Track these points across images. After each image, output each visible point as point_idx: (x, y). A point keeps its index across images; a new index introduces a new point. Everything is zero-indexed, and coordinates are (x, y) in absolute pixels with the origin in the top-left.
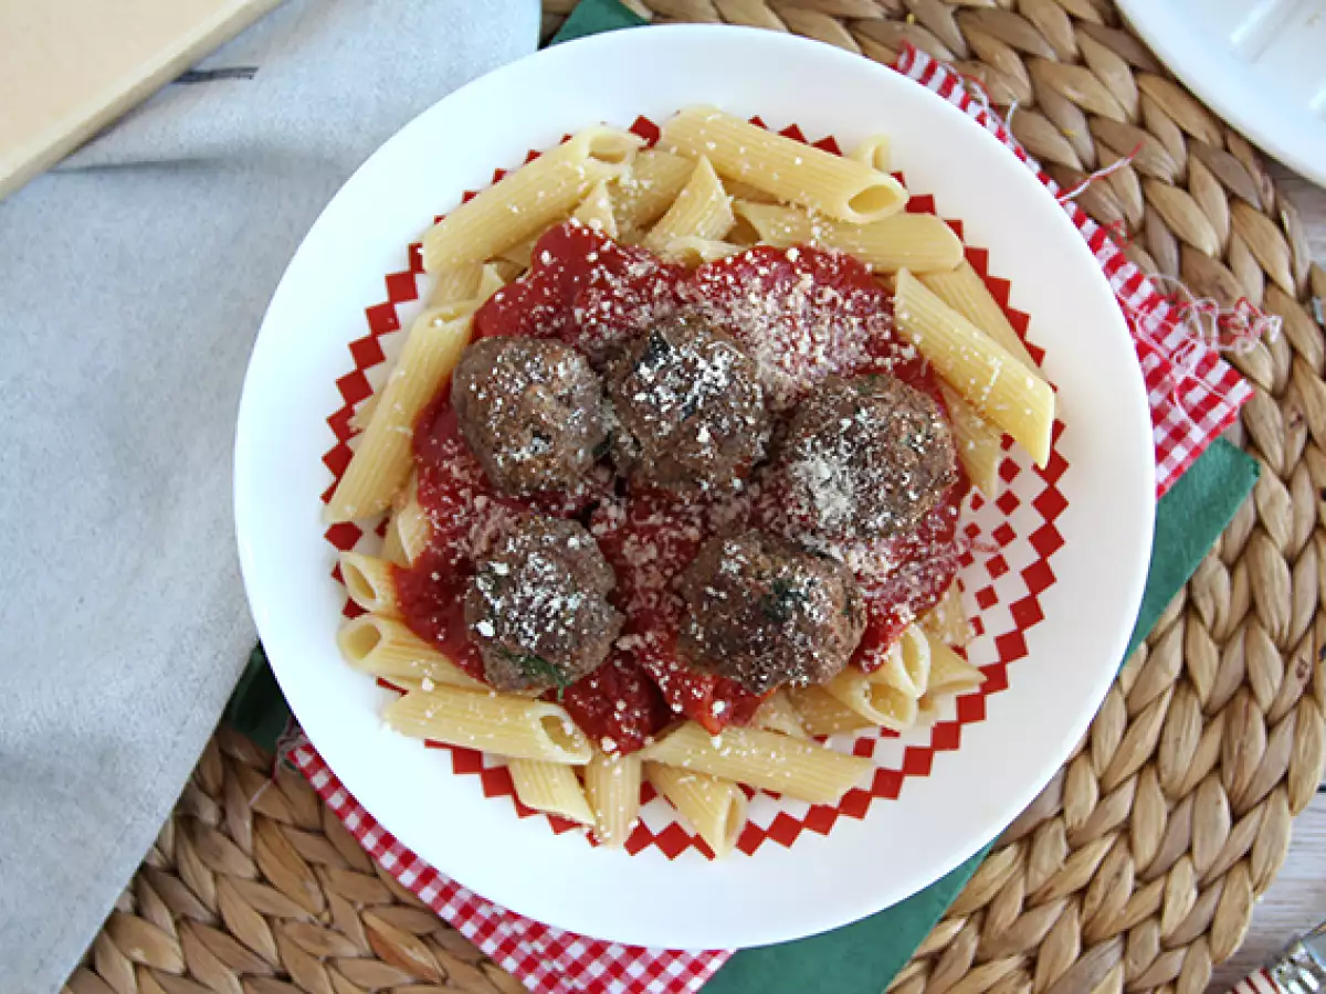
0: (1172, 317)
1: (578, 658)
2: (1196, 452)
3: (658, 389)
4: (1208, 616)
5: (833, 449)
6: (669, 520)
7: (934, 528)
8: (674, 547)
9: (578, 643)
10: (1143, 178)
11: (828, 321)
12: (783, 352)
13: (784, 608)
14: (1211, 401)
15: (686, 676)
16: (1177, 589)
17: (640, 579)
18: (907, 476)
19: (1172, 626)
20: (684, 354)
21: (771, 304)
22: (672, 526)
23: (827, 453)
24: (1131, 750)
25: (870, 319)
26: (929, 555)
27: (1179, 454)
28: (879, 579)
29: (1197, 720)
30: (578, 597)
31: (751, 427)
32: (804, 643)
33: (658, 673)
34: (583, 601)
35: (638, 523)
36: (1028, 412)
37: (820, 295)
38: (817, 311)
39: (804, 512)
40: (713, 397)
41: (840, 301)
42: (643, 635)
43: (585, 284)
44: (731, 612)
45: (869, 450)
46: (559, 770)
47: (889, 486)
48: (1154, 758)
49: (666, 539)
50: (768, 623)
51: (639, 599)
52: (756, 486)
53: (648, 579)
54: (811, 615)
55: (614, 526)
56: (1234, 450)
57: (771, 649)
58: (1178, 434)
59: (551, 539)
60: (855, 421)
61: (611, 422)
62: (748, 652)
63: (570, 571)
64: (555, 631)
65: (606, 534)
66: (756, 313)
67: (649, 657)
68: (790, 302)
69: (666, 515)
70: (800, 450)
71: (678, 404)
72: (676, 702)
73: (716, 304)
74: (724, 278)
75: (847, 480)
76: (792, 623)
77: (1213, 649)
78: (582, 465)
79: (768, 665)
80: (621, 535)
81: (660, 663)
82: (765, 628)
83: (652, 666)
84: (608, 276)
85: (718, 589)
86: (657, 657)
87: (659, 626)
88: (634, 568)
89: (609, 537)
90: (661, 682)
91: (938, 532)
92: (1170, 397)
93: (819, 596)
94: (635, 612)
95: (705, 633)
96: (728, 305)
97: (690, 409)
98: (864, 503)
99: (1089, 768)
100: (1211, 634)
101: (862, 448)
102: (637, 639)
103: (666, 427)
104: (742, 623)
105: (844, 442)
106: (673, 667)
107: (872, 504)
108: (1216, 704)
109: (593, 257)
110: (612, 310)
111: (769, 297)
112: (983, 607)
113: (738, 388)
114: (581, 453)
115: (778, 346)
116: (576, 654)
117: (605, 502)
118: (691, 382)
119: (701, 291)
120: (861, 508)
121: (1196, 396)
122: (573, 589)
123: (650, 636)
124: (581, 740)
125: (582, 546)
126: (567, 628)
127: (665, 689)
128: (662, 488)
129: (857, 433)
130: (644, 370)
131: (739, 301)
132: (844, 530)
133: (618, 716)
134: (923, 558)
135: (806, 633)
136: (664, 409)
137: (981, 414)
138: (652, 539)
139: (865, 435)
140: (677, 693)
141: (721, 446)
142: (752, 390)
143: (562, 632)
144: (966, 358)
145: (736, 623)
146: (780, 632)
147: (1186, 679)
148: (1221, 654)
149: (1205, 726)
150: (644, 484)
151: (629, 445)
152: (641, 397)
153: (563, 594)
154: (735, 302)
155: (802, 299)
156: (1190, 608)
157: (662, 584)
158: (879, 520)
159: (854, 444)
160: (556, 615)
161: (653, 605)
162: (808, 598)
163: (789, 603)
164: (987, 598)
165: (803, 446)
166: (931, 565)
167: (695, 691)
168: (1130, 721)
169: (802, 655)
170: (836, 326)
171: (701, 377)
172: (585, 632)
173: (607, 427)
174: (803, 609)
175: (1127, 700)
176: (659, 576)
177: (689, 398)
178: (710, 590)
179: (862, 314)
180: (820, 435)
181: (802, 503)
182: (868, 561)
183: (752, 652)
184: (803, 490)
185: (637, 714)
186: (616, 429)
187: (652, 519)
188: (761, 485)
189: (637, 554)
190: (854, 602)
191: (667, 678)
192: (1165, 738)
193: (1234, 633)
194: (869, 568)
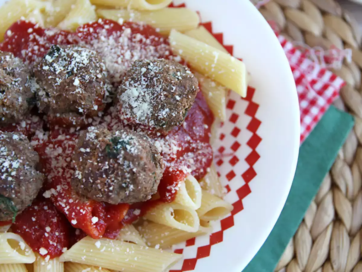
0: (303, 56)
1: (19, 192)
2: (322, 110)
3: (55, 65)
4: (343, 187)
5: (139, 83)
6: (68, 137)
7: (197, 134)
8: (70, 149)
9: (19, 185)
10: (283, 9)
11: (139, 48)
12: (117, 58)
13: (117, 149)
14: (326, 87)
15: (77, 205)
16: (325, 174)
17: (54, 163)
18: (174, 88)
19: (326, 194)
20: (67, 51)
21: (111, 40)
22: (70, 139)
23: (136, 85)
24: (316, 256)
25: (159, 47)
26: (197, 149)
27: (315, 111)
28: (171, 156)
29: (346, 238)
30: (18, 162)
31: (100, 79)
32: (129, 166)
33: (64, 205)
34: (21, 164)
35: (53, 140)
36: (233, 70)
37: (135, 38)
38: (134, 44)
39: (128, 116)
40: (81, 68)
41: (144, 40)
42: (56, 188)
43: (27, 41)
44: (93, 159)
45: (155, 79)
46: (18, 267)
47: (165, 93)
48: (328, 259)
49: (67, 145)
50: (110, 159)
51: (54, 172)
52: (109, 117)
53: (58, 163)
54: (130, 151)
55: (41, 142)
56: (341, 113)
57: (113, 173)
58: (313, 103)
59: (5, 136)
60: (148, 69)
61: (35, 86)
62: (102, 177)
63: (14, 150)
64: (6, 179)
65: (37, 145)
66: (105, 44)
67: (59, 199)
68: (121, 40)
69: (66, 135)
70: (124, 87)
71: (64, 70)
72: (74, 219)
73: (86, 43)
74: (89, 30)
75: (146, 95)
76: (121, 155)
77: (349, 205)
78: (21, 106)
79: (113, 181)
80: (45, 145)
81: (65, 201)
82: (109, 162)
83: (60, 203)
84: (37, 37)
85: (85, 148)
86: (63, 198)
87: (63, 183)
88: (51, 158)
89: (38, 146)
90: (66, 209)
91: (200, 136)
92: (307, 88)
93: (135, 144)
94: (52, 178)
95: (82, 175)
96: (92, 42)
97: (70, 74)
98: (155, 103)
99: (297, 267)
100: (346, 196)
101: (152, 79)
102: (53, 191)
103: (59, 81)
104: (98, 162)
105: (143, 78)
106: (71, 201)
107: (159, 104)
108: (354, 230)
109: (30, 30)
110: (39, 50)
111: (111, 38)
112: (229, 180)
113: (93, 65)
114: (20, 99)
115: (115, 56)
116: (18, 190)
117: (37, 132)
118: (70, 62)
119: (78, 36)
120: (154, 107)
121: (318, 86)
122: (16, 158)
123: (59, 188)
124: (29, 251)
125: (21, 140)
126: (12, 176)
127: (67, 213)
128: (62, 117)
129: (149, 73)
130: (48, 57)
131: (97, 41)
132: (149, 122)
133: (47, 235)
134: (195, 150)
135: (129, 161)
136: (57, 73)
137: (214, 81)
138: (60, 146)
139: (152, 73)
140: (74, 214)
141: (85, 87)
142: (100, 66)
143: (10, 179)
144: (203, 54)
145: (96, 164)
146: (116, 162)
147: (337, 220)
148: (353, 206)
149: (351, 242)
150: (53, 117)
151: (44, 96)
152: (46, 68)
153: (10, 161)
154: (95, 41)
155: (126, 39)
156: (334, 186)
157: (65, 165)
158: (164, 113)
159: (148, 78)
160: (7, 171)
161: (60, 174)
162: (129, 144)
163: (119, 146)
164: (231, 175)
165: (125, 85)
166: (199, 154)
167: (81, 211)
168: (313, 242)
169: (129, 173)
170: (143, 50)
171: (75, 59)
172: (21, 178)
173: (33, 89)
174: (126, 149)
175: (311, 232)
176: (63, 161)
177: (70, 68)
178: (82, 150)
179: (155, 46)
180: (133, 79)
181: (128, 113)
182: (166, 147)
183: (104, 176)
184: (127, 106)
185: (57, 234)
186: (38, 89)
187: (60, 137)
188: (111, 116)
189: (52, 152)
190: (156, 155)
191: (68, 207)
192: (332, 248)
193: (357, 196)
194: (166, 150)
